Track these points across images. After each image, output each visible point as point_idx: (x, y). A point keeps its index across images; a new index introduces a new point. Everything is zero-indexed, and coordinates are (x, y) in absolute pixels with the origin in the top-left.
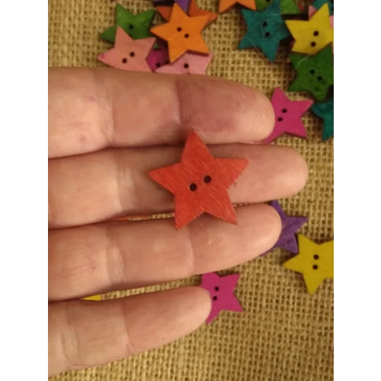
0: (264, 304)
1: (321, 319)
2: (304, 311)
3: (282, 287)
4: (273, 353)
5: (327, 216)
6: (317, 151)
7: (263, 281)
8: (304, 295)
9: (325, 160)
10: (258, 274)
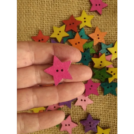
5: (106, 119)
6: (102, 98)
9: (105, 101)
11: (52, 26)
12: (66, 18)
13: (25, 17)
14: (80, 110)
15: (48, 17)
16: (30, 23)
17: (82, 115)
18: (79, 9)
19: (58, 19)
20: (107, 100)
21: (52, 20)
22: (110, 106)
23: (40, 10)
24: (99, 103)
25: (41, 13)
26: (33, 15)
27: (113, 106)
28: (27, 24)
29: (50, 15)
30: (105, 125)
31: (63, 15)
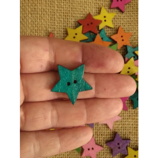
11: (64, 27)
12: (82, 17)
13: (31, 17)
14: (105, 129)
15: (60, 17)
16: (37, 24)
17: (108, 135)
18: (96, 5)
19: (72, 19)
21: (65, 20)
23: (49, 8)
24: (128, 119)
25: (51, 12)
26: (42, 14)
28: (34, 26)
29: (62, 14)
31: (78, 14)
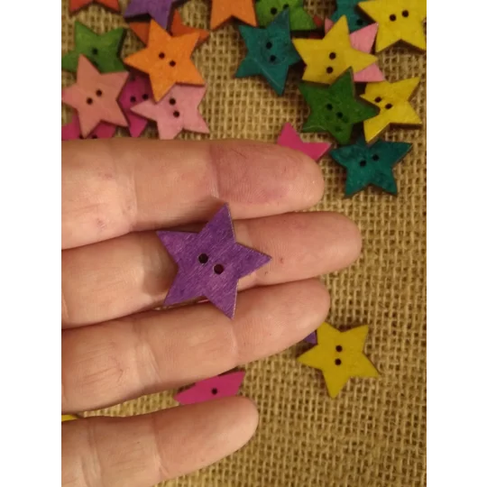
0: (276, 411)
1: (347, 431)
2: (326, 420)
3: (299, 387)
4: (287, 476)
5: (355, 294)
6: (340, 210)
7: (275, 380)
8: (327, 399)
10: (269, 371)
20: (360, 219)
22: (371, 242)
27: (382, 242)
30: (350, 319)
